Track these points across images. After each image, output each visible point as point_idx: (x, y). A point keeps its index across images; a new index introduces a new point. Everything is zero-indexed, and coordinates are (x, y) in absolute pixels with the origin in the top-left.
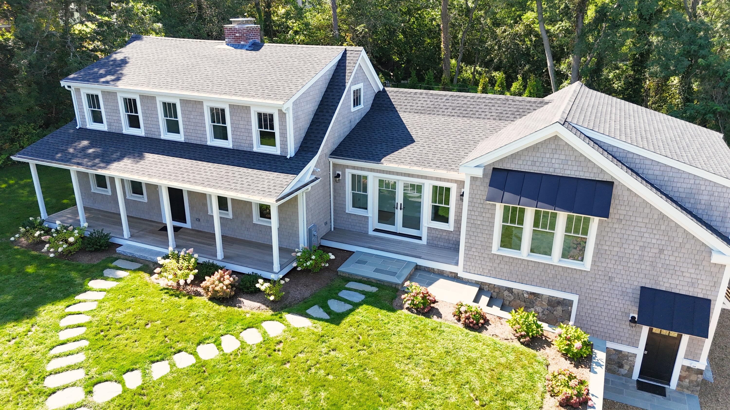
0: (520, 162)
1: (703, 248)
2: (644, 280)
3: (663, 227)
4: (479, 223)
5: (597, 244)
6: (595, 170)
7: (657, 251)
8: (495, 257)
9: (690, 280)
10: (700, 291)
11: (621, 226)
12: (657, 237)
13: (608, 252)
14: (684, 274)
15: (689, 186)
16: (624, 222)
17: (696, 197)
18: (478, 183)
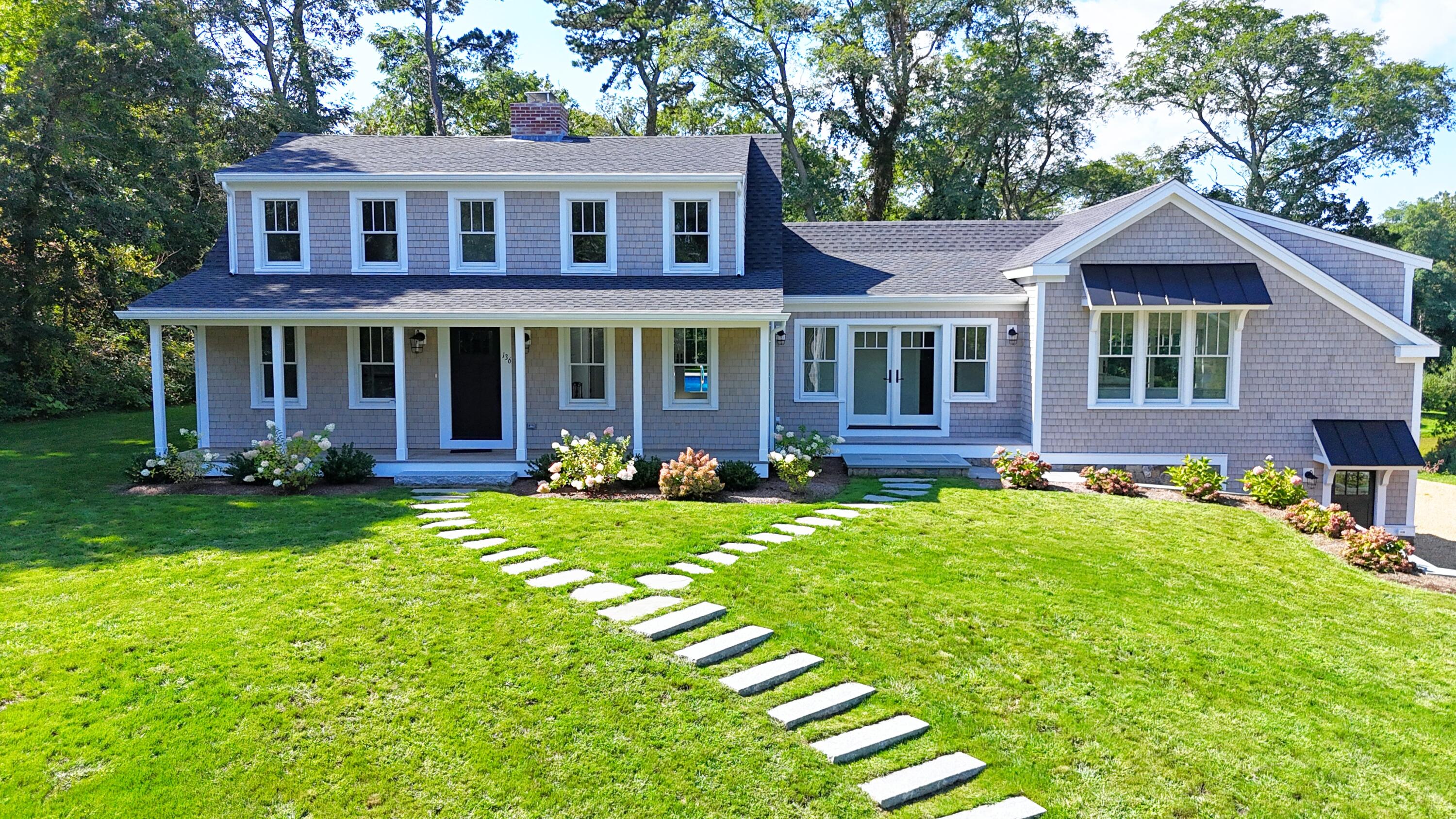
0: (1121, 250)
1: (1382, 344)
2: (1315, 409)
3: (1329, 322)
4: (1063, 360)
5: (1243, 364)
6: (1229, 249)
7: (1326, 359)
8: (1094, 416)
9: (1374, 396)
10: (1389, 410)
11: (1274, 329)
12: (1323, 337)
13: (1261, 375)
14: (1366, 388)
15: (1342, 265)
16: (1276, 323)
17: (1353, 278)
18: (1058, 293)
